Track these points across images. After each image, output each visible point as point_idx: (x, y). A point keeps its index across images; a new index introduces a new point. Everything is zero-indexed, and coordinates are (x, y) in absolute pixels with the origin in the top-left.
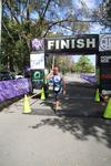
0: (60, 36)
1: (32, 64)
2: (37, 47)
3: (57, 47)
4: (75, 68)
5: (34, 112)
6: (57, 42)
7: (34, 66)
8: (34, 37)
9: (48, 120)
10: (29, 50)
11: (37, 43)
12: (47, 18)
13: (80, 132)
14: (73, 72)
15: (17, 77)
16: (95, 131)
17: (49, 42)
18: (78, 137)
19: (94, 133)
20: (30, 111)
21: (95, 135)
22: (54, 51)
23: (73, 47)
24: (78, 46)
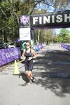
3: (41, 23)
4: (57, 39)
10: (19, 25)
13: (58, 90)
14: (55, 42)
17: (34, 18)
23: (53, 22)
24: (57, 21)
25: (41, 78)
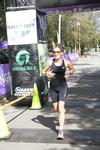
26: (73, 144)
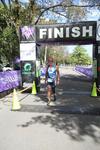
0: (53, 24)
1: (21, 54)
2: (28, 36)
3: (50, 37)
4: (69, 60)
5: (24, 109)
6: (50, 30)
7: (24, 57)
8: (24, 24)
9: (40, 117)
10: (18, 39)
11: (27, 31)
12: (39, 3)
13: (75, 132)
14: (67, 63)
15: (5, 69)
16: (92, 131)
17: (41, 30)
18: (73, 138)
19: (91, 133)
20: (19, 107)
21: (93, 136)
22: (46, 41)
23: (68, 36)
24: (73, 35)
25: (49, 114)
26: (52, 113)
